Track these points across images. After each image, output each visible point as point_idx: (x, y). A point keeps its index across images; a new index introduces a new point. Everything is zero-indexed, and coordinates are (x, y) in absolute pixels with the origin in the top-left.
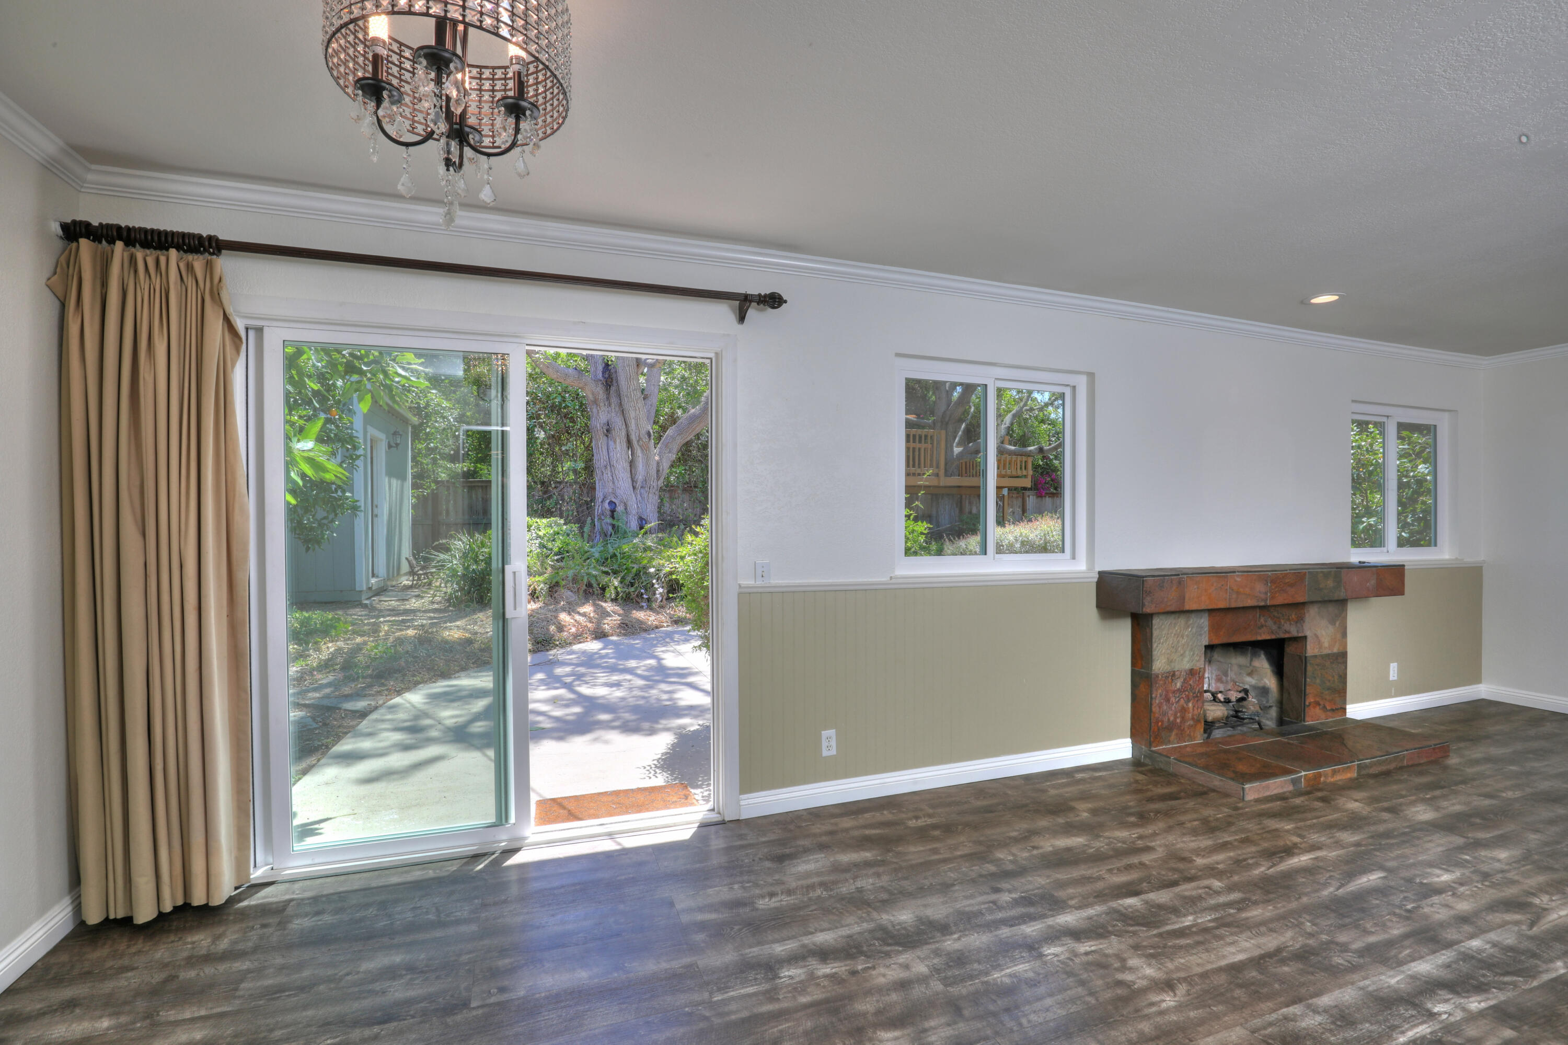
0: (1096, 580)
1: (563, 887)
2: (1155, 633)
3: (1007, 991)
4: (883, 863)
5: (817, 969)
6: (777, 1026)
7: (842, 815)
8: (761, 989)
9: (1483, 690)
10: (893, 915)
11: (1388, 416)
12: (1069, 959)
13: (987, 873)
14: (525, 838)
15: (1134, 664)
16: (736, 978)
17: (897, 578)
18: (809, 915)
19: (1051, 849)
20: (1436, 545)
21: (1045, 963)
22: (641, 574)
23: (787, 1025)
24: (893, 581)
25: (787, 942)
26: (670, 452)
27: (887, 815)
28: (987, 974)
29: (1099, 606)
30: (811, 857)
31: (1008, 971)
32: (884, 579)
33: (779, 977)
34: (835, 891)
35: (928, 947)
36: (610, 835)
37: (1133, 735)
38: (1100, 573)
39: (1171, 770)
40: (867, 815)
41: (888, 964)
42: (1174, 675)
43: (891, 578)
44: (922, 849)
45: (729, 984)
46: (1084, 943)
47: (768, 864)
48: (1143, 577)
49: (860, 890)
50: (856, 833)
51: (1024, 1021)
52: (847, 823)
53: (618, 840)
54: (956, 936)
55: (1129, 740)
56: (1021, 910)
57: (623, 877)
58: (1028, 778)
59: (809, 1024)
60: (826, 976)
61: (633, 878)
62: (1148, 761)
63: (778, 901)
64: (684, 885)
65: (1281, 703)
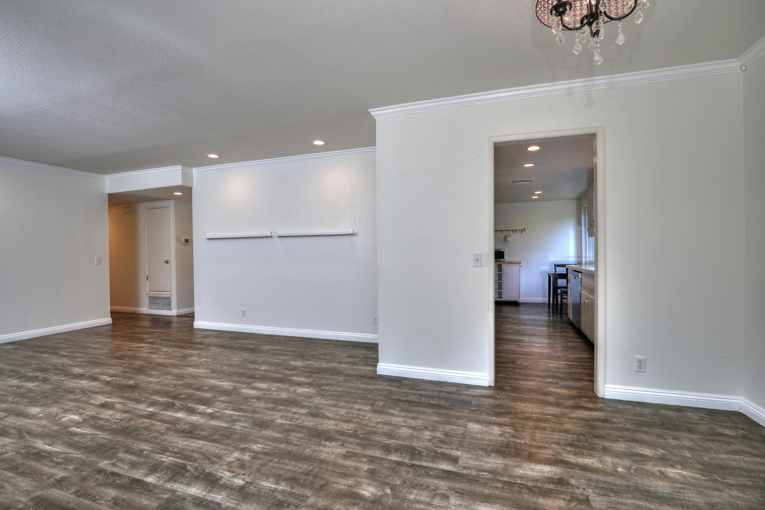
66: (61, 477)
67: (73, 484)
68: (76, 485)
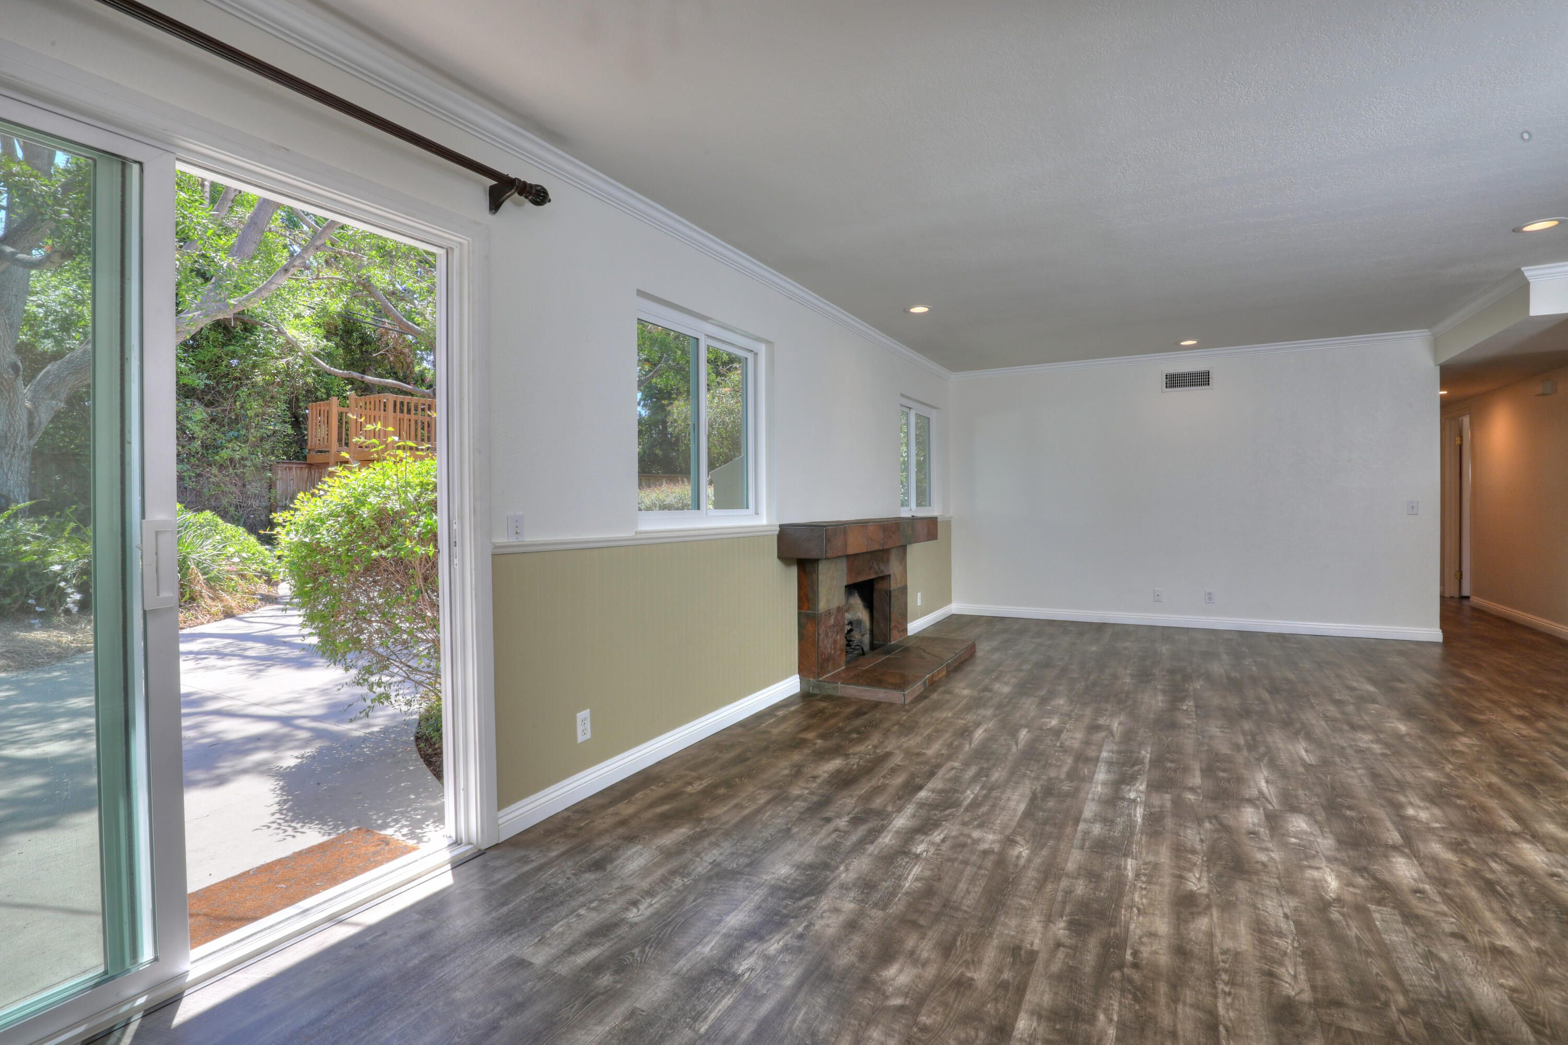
0: (777, 533)
1: (330, 1012)
2: (820, 577)
3: (928, 891)
4: (705, 834)
5: (766, 949)
6: (795, 1019)
7: (613, 803)
8: (736, 995)
9: (956, 607)
10: (773, 873)
11: (910, 408)
12: (937, 850)
13: (803, 810)
14: (184, 974)
15: (800, 607)
16: (698, 998)
17: (641, 533)
18: (696, 906)
19: (826, 775)
20: (930, 505)
21: (926, 860)
22: (27, 576)
23: (802, 1013)
24: (639, 536)
25: (706, 940)
26: (53, 398)
27: (657, 791)
28: (900, 886)
29: (780, 557)
30: (629, 853)
31: (910, 877)
32: (630, 534)
33: (740, 976)
34: (693, 874)
35: (831, 887)
36: (335, 919)
37: (801, 671)
38: (780, 526)
39: (839, 694)
40: (639, 795)
41: (819, 915)
42: (830, 613)
43: (636, 533)
44: (726, 809)
45: (699, 1008)
46: (932, 834)
47: (590, 876)
48: (826, 526)
49: (715, 864)
50: (648, 814)
51: (965, 908)
52: (626, 809)
53: (354, 919)
54: (842, 868)
55: (797, 676)
56: (862, 830)
57: (416, 961)
58: (742, 724)
59: (819, 1000)
60: (781, 951)
61: (431, 956)
62: (816, 691)
63: (648, 907)
64: (515, 935)
65: (872, 631)
66: (1505, 947)
67: (1517, 972)
68: (1523, 979)
